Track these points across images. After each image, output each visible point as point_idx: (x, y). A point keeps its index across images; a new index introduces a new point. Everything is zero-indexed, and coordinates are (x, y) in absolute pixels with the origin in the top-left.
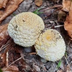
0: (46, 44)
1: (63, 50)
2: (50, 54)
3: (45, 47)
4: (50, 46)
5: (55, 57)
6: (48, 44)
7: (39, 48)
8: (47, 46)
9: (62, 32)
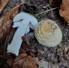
0: (46, 36)
1: (60, 37)
2: (50, 43)
3: (45, 38)
4: (49, 37)
5: (55, 44)
6: (47, 36)
7: (41, 40)
8: (47, 37)
9: (56, 15)
